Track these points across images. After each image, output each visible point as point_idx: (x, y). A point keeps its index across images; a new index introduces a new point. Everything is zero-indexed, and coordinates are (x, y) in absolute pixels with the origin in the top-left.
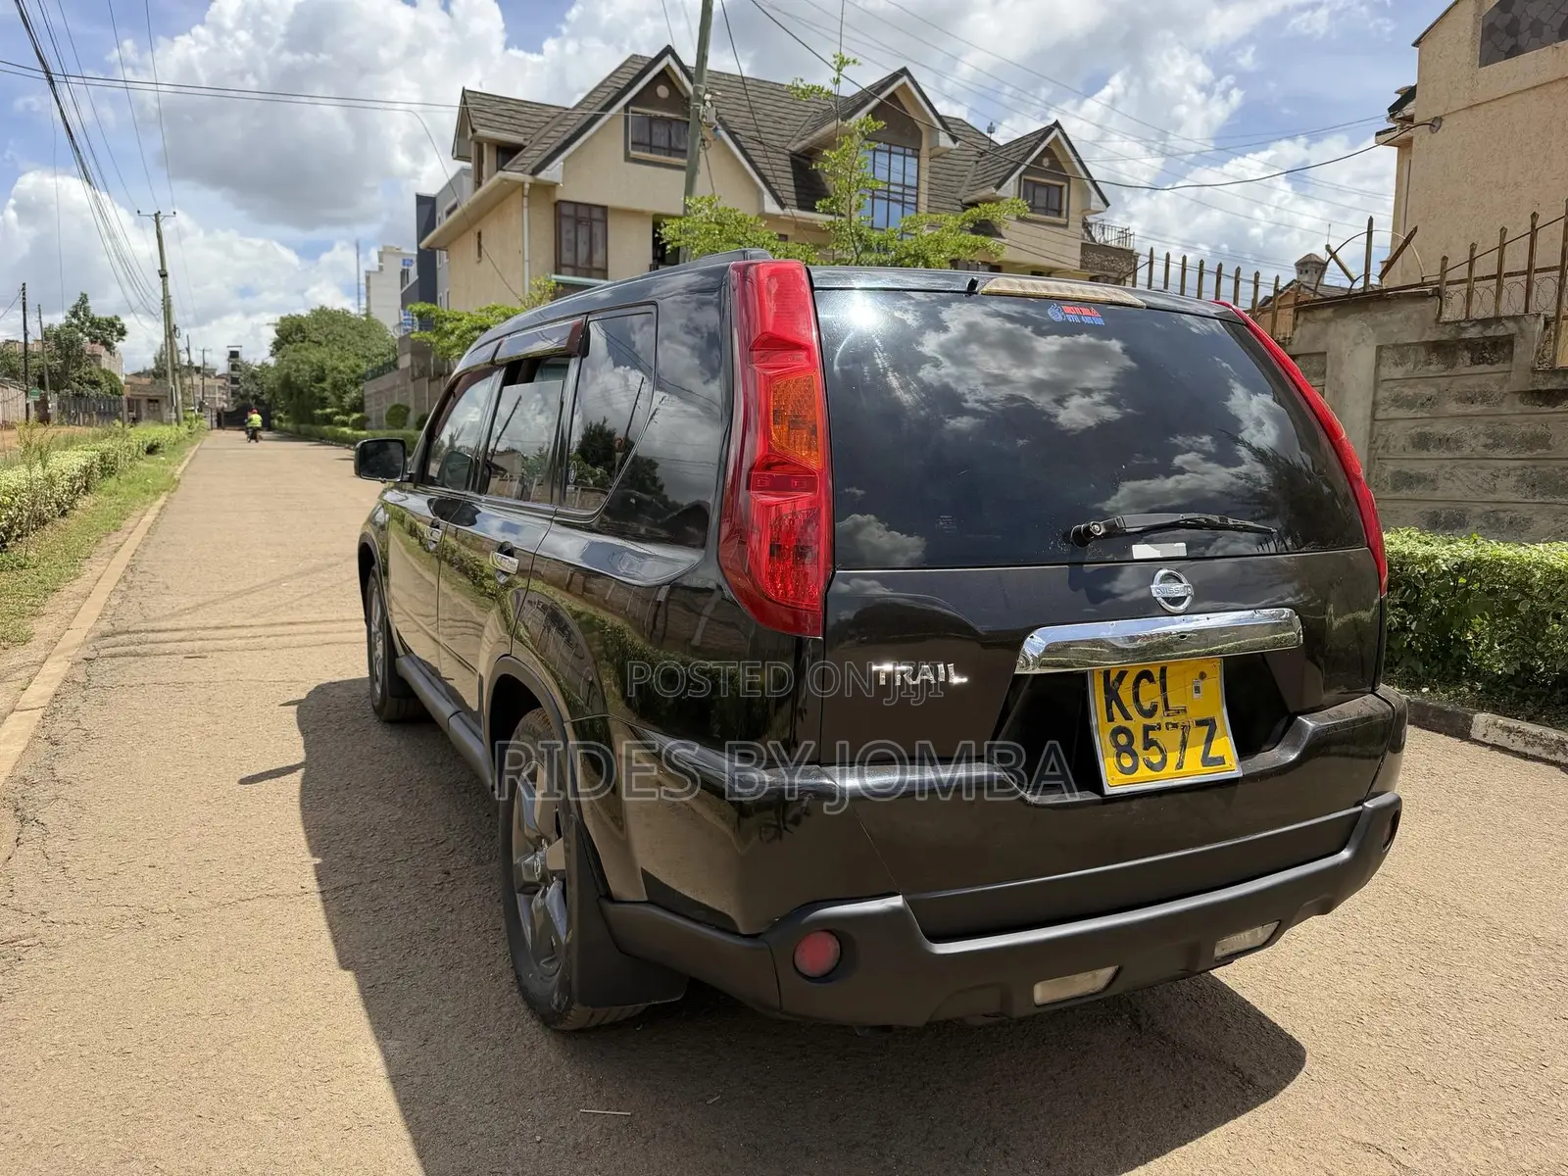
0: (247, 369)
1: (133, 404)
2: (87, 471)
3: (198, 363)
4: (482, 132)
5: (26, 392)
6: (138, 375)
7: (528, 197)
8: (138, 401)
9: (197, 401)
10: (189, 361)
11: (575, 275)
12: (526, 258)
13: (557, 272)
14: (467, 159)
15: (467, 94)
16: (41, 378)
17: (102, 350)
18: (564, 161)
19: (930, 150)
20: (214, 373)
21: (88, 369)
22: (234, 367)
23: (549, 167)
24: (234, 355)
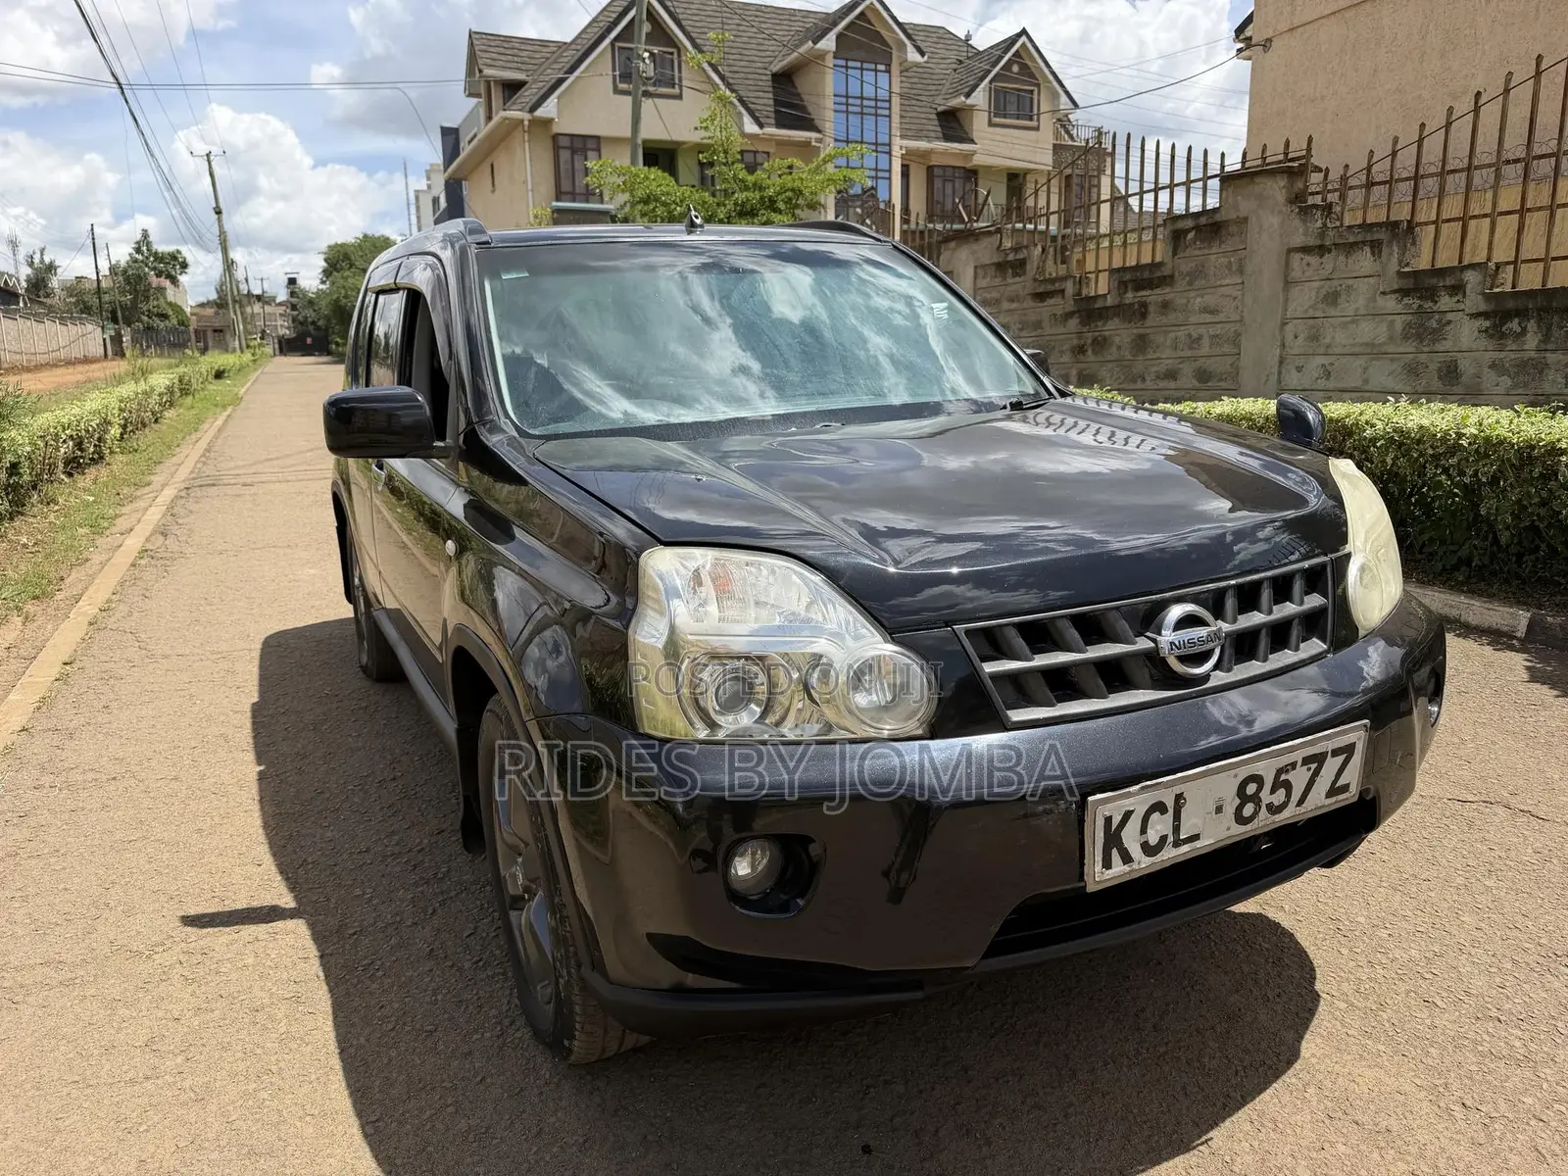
0: (305, 295)
1: (200, 334)
2: (170, 390)
3: (257, 291)
4: (488, 72)
5: (103, 328)
6: (202, 305)
7: (529, 132)
8: (205, 332)
9: (259, 329)
10: (249, 291)
11: (574, 201)
12: (530, 187)
13: (558, 199)
14: (478, 96)
15: (474, 36)
16: (114, 313)
17: (167, 283)
18: (559, 98)
19: (901, 64)
20: (274, 301)
21: (155, 303)
22: (292, 294)
23: (545, 104)
24: (292, 281)
